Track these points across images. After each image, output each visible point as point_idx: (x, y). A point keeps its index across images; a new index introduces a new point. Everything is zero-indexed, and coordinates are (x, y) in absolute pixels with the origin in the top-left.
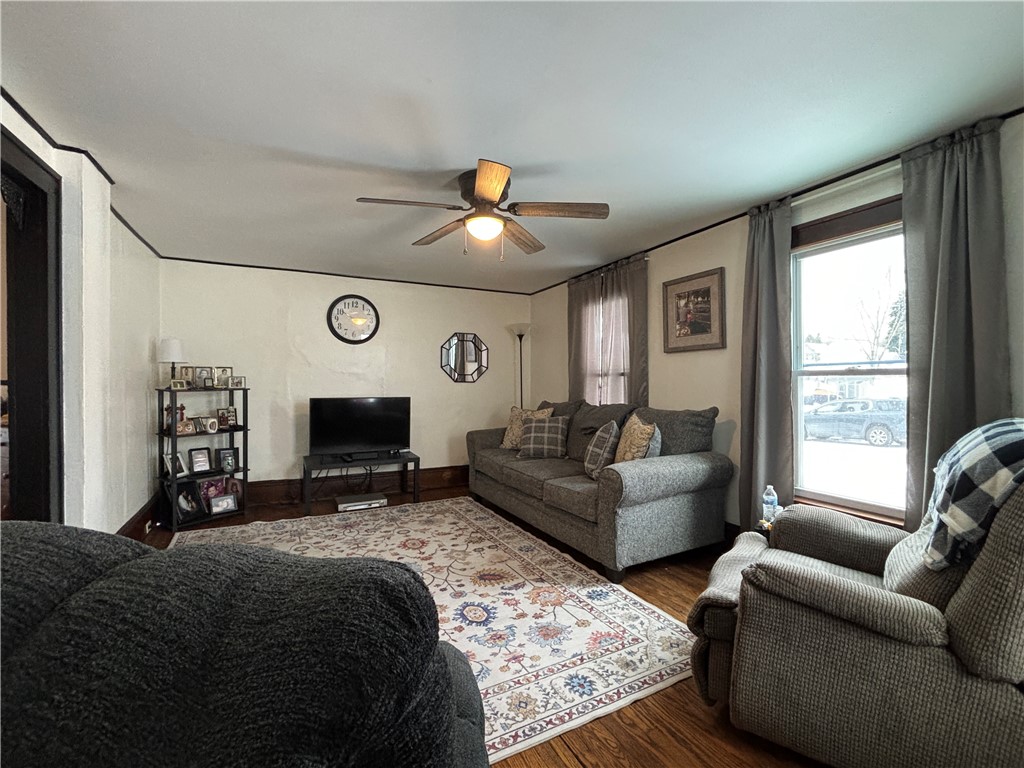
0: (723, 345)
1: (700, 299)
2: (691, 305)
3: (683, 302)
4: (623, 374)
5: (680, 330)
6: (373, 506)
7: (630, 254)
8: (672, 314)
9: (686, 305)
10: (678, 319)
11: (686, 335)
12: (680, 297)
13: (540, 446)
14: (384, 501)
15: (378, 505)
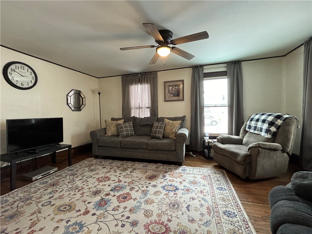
0: (183, 100)
1: (176, 87)
2: (173, 89)
3: (171, 88)
4: (148, 108)
5: (170, 95)
6: (51, 173)
7: (151, 71)
8: (167, 91)
9: (172, 88)
10: (169, 92)
11: (172, 97)
12: (170, 86)
13: (128, 132)
14: (56, 169)
15: (53, 172)
